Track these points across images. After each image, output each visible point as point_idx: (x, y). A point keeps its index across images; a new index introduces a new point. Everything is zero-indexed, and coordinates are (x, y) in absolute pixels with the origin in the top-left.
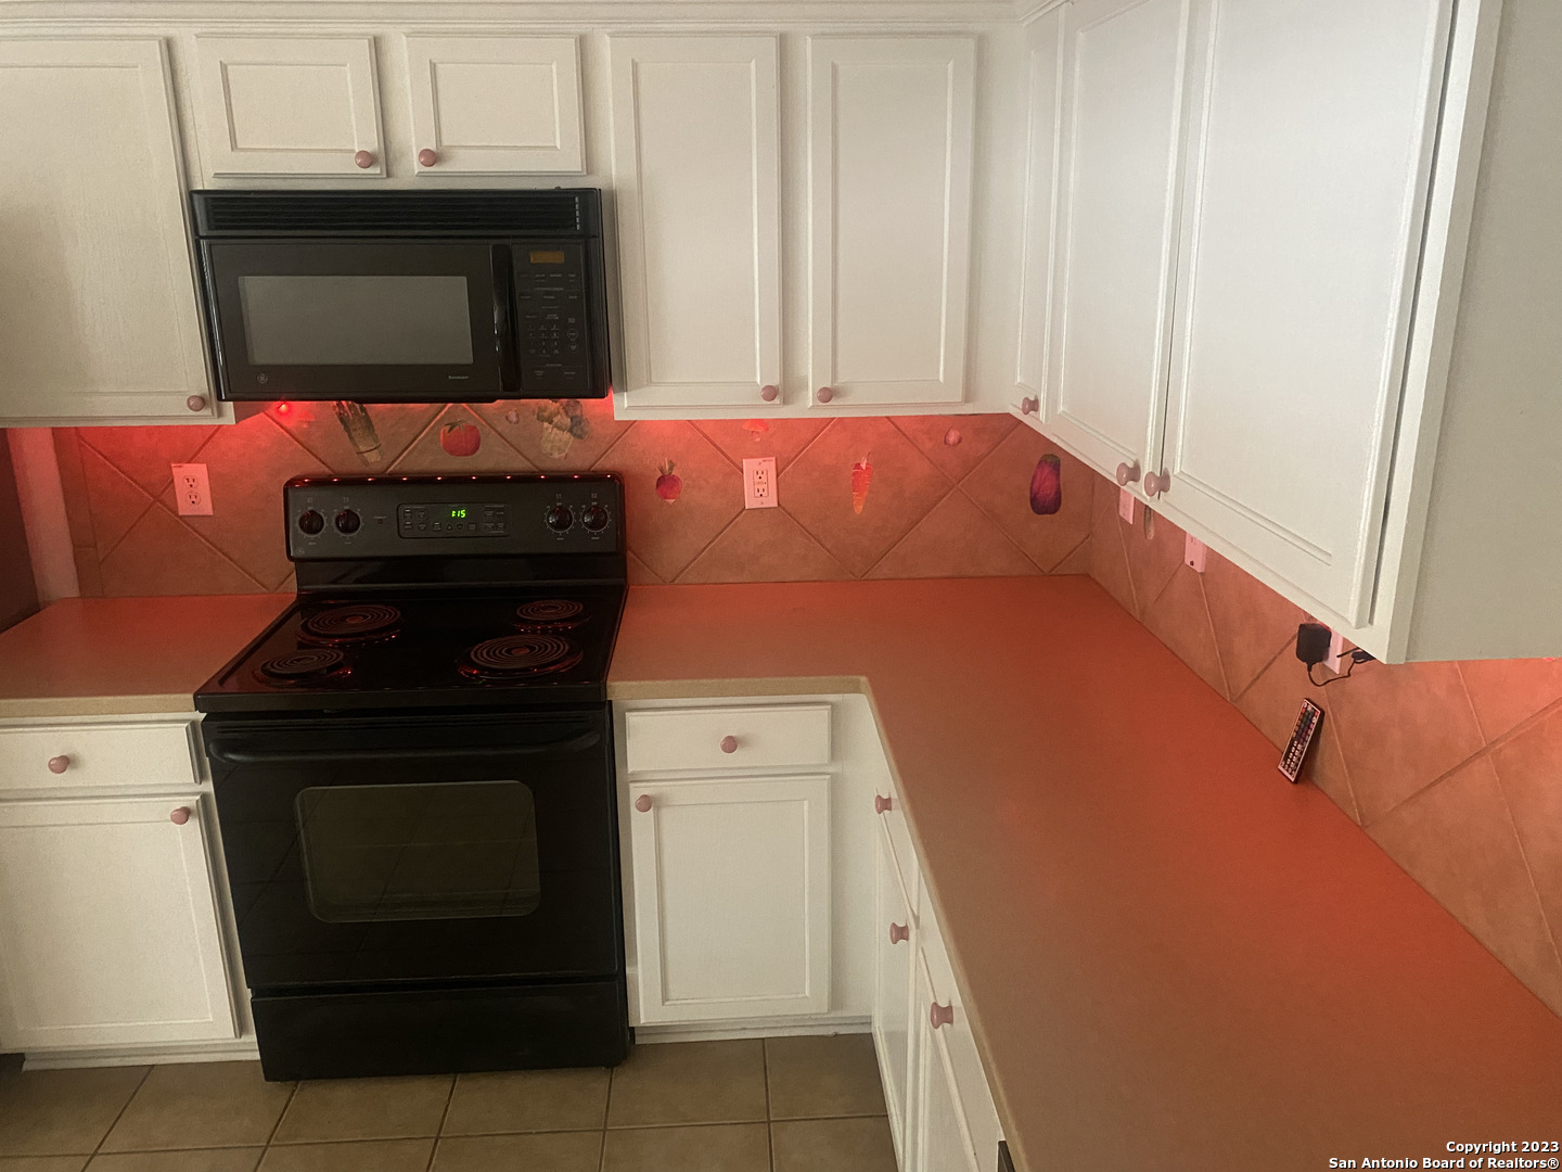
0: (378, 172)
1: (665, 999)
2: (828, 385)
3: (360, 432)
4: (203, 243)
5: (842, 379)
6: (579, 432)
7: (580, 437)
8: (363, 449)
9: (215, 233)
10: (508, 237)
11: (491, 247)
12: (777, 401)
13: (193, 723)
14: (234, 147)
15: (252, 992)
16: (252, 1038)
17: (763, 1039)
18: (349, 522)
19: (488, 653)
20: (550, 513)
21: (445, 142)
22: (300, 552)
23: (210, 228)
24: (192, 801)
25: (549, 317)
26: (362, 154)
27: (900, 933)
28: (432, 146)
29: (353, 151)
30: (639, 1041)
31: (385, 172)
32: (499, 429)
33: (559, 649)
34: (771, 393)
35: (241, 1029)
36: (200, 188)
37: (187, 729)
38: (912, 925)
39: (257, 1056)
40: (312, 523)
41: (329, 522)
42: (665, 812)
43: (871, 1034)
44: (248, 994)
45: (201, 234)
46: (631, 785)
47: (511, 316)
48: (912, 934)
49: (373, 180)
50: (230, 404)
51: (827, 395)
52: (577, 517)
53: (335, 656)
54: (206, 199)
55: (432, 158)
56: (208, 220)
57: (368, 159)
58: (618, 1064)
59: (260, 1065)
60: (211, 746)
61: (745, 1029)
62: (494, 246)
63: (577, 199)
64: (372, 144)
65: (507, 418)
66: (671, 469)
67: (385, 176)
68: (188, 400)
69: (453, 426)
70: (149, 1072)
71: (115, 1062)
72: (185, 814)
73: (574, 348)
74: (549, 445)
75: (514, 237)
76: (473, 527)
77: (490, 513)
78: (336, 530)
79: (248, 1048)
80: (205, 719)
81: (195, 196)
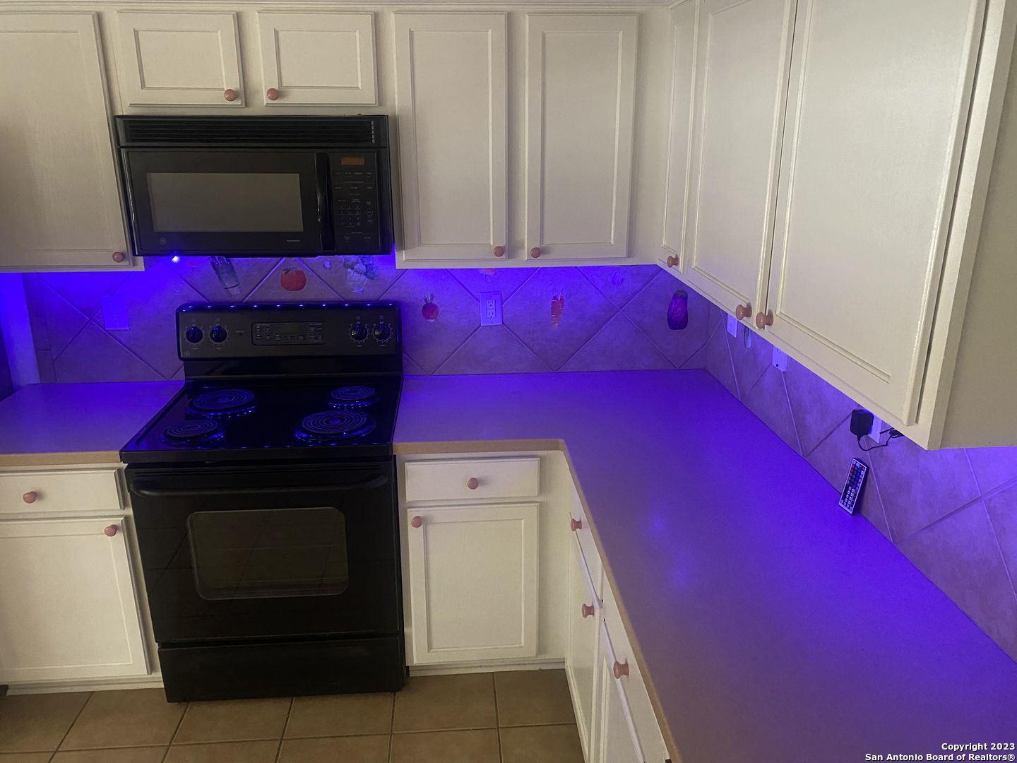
0: (240, 104)
1: (430, 647)
2: (538, 246)
3: (226, 275)
4: (123, 151)
5: (547, 242)
6: (371, 275)
7: (372, 278)
8: (228, 285)
9: (130, 144)
10: (327, 148)
11: (315, 154)
12: (504, 257)
13: (119, 470)
14: (143, 86)
15: (159, 645)
16: (159, 675)
17: (493, 673)
18: (219, 335)
19: (313, 423)
20: (352, 329)
21: (284, 85)
22: (187, 354)
23: (127, 141)
24: (118, 521)
25: (354, 201)
26: (229, 91)
27: (589, 611)
28: (276, 87)
29: (223, 89)
30: (412, 674)
31: (244, 104)
32: (318, 273)
33: (360, 420)
34: (500, 251)
35: (151, 668)
36: (120, 114)
37: (115, 473)
38: (596, 605)
39: (163, 686)
40: (194, 336)
41: (206, 335)
42: (430, 527)
43: (564, 669)
44: (156, 646)
45: (122, 144)
46: (408, 510)
47: (328, 200)
48: (597, 612)
49: (237, 109)
50: (142, 258)
51: (537, 253)
52: (370, 332)
53: (212, 425)
54: (124, 121)
55: (275, 94)
56: (126, 136)
57: (233, 95)
58: (399, 690)
59: (164, 691)
60: (131, 485)
61: (481, 666)
62: (318, 154)
63: (372, 122)
64: (235, 85)
65: (324, 266)
66: (432, 299)
67: (244, 106)
68: (114, 255)
69: (287, 271)
70: (90, 697)
71: (68, 690)
72: (113, 530)
73: (370, 221)
74: (352, 283)
75: (331, 148)
76: (301, 338)
77: (313, 329)
78: (211, 340)
79: (157, 680)
80: (127, 468)
81: (118, 119)
